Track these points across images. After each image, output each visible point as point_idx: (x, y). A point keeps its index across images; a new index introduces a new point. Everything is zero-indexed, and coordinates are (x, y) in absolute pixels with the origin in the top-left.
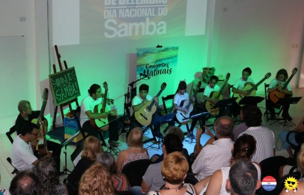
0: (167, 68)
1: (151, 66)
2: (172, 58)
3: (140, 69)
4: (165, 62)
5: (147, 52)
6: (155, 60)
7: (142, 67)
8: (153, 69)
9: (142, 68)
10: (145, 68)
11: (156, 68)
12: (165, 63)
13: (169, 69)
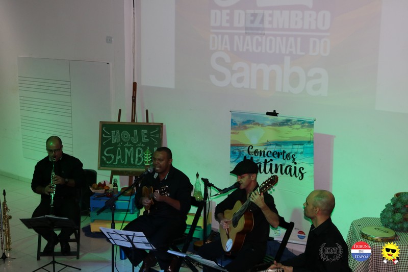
0: (293, 165)
1: (256, 152)
2: (301, 143)
3: (237, 151)
4: (288, 149)
5: (249, 122)
6: (265, 141)
7: (242, 149)
8: (262, 160)
9: (240, 152)
10: (246, 153)
11: (268, 159)
12: (288, 151)
13: (298, 167)
